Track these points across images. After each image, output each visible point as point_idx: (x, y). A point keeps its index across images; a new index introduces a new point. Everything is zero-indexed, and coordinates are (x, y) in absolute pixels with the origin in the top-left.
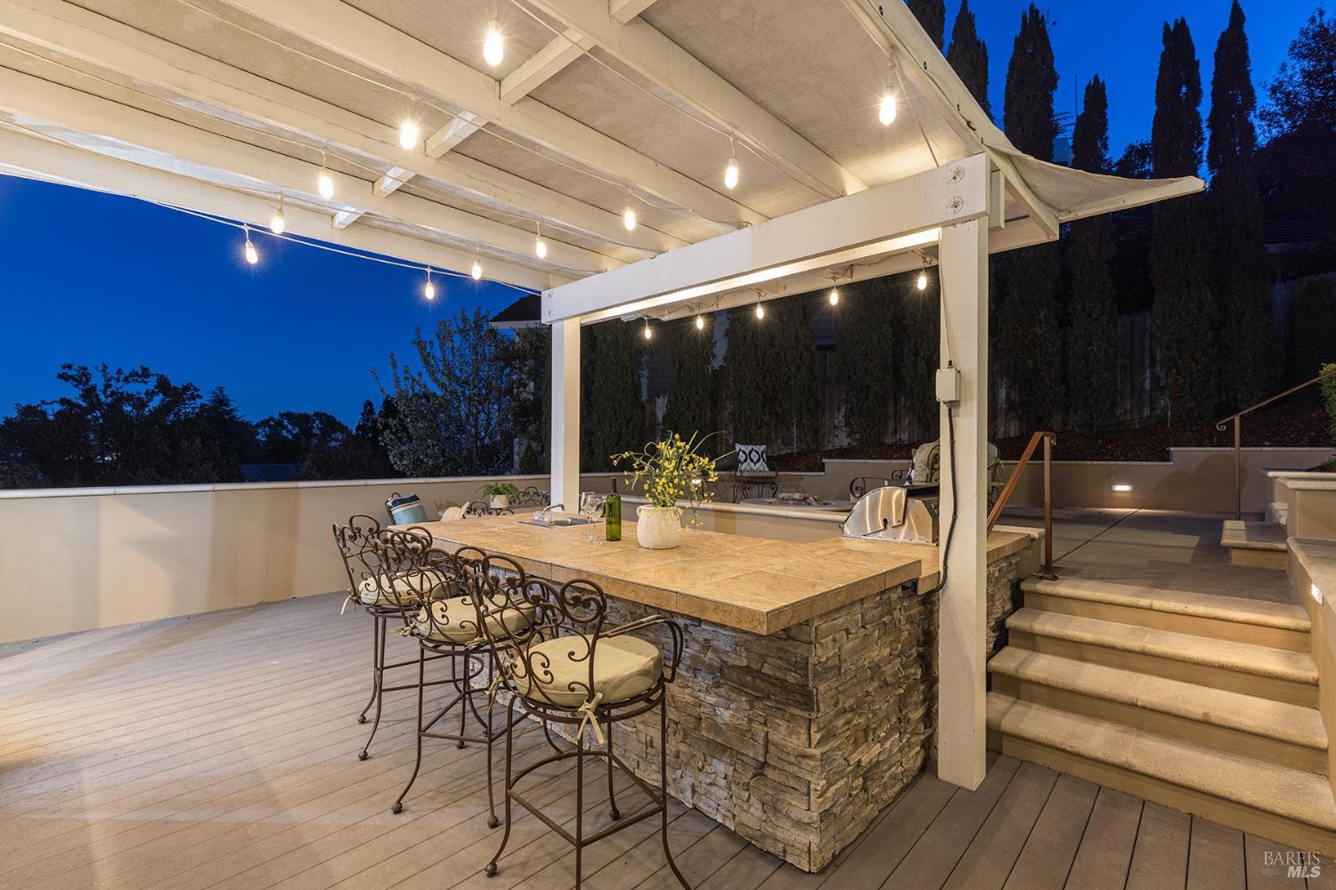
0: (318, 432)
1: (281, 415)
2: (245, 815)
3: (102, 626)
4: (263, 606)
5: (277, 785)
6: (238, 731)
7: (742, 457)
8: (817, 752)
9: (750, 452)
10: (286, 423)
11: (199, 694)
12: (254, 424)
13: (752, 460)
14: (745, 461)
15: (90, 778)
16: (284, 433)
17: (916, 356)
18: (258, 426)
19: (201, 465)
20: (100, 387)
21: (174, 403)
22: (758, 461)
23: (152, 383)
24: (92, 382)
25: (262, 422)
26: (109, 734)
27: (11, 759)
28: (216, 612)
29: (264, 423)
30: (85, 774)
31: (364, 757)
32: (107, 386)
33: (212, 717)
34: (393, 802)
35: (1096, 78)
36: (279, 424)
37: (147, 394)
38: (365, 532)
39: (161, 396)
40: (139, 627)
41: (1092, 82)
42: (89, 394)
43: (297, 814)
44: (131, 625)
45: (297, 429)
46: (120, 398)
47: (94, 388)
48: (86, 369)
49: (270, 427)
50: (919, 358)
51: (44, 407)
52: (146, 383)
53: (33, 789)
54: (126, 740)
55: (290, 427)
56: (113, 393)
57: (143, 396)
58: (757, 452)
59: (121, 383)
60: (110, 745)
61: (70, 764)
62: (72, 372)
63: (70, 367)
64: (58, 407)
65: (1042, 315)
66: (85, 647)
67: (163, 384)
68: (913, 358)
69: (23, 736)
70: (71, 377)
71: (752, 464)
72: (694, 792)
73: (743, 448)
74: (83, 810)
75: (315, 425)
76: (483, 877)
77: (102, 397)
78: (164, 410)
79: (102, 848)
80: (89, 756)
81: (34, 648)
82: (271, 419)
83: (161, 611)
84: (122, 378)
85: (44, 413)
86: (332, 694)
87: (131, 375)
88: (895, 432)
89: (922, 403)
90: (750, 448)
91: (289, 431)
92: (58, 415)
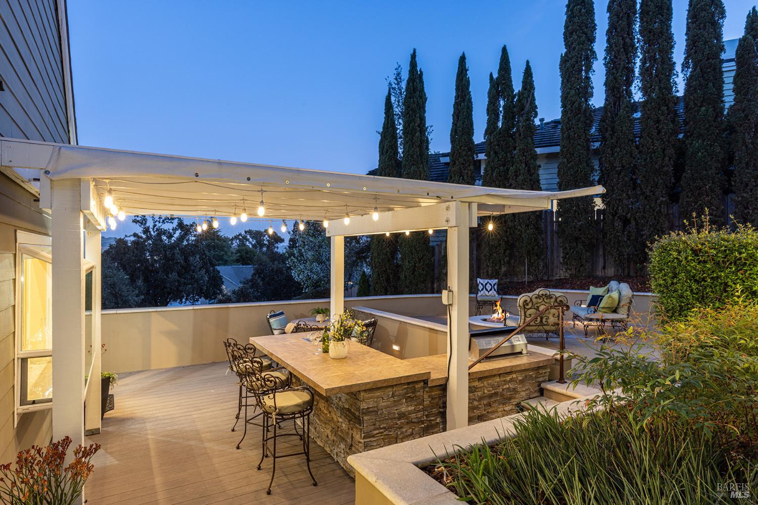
0: (267, 243)
1: (246, 232)
2: (192, 443)
3: (152, 368)
4: (214, 364)
5: (203, 435)
6: (195, 416)
7: (480, 287)
8: (362, 441)
9: (486, 284)
10: (248, 237)
11: (184, 401)
12: (231, 238)
13: (487, 290)
14: (482, 290)
15: (148, 425)
16: (247, 243)
17: (614, 216)
18: (232, 239)
19: (200, 271)
20: (151, 226)
21: (186, 234)
22: (491, 290)
23: (176, 222)
24: (147, 225)
25: (235, 237)
26: (154, 412)
27: (126, 416)
28: (194, 366)
29: (236, 237)
30: (147, 424)
31: (233, 430)
32: (155, 226)
33: (186, 410)
34: (237, 445)
35: (754, 8)
36: (245, 238)
37: (173, 230)
38: (232, 345)
39: (179, 231)
40: (165, 370)
41: (751, 11)
42: (146, 231)
43: (207, 445)
44: (162, 369)
45: (255, 241)
46: (161, 232)
47: (149, 227)
48: (145, 216)
49: (240, 240)
50: (616, 218)
51: (127, 238)
52: (172, 223)
53: (133, 427)
54: (159, 415)
55: (251, 240)
56: (157, 230)
57: (171, 231)
58: (490, 284)
59: (161, 224)
60: (154, 416)
61: (143, 420)
62: (139, 219)
63: (138, 216)
64: (132, 239)
65: (707, 187)
66: (146, 378)
67: (181, 225)
68: (611, 217)
69: (129, 409)
70: (138, 221)
71: (487, 292)
72: (337, 455)
73: (482, 281)
74: (147, 435)
75: (265, 238)
76: (256, 470)
77: (152, 233)
78: (181, 238)
79: (152, 446)
80: (148, 419)
81: (129, 376)
82: (240, 235)
83: (173, 364)
84: (161, 220)
85: (126, 242)
86: (230, 406)
87: (165, 219)
88: (604, 268)
89: (618, 250)
90: (486, 281)
91: (250, 242)
92: (133, 242)
